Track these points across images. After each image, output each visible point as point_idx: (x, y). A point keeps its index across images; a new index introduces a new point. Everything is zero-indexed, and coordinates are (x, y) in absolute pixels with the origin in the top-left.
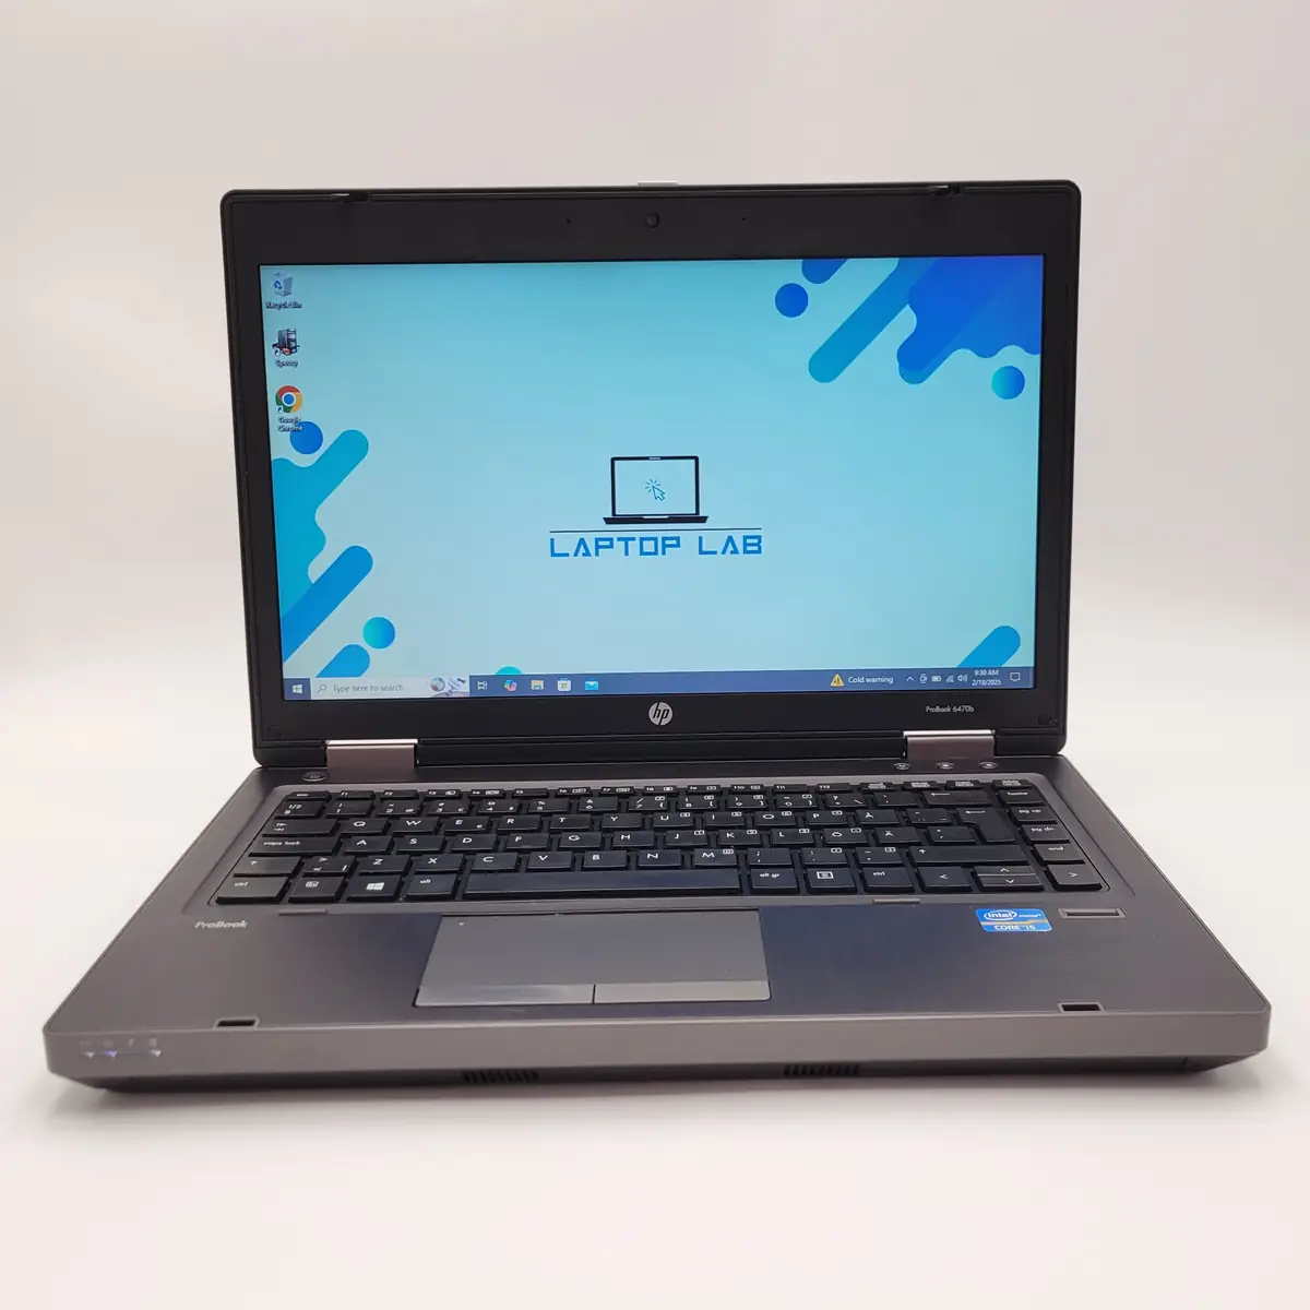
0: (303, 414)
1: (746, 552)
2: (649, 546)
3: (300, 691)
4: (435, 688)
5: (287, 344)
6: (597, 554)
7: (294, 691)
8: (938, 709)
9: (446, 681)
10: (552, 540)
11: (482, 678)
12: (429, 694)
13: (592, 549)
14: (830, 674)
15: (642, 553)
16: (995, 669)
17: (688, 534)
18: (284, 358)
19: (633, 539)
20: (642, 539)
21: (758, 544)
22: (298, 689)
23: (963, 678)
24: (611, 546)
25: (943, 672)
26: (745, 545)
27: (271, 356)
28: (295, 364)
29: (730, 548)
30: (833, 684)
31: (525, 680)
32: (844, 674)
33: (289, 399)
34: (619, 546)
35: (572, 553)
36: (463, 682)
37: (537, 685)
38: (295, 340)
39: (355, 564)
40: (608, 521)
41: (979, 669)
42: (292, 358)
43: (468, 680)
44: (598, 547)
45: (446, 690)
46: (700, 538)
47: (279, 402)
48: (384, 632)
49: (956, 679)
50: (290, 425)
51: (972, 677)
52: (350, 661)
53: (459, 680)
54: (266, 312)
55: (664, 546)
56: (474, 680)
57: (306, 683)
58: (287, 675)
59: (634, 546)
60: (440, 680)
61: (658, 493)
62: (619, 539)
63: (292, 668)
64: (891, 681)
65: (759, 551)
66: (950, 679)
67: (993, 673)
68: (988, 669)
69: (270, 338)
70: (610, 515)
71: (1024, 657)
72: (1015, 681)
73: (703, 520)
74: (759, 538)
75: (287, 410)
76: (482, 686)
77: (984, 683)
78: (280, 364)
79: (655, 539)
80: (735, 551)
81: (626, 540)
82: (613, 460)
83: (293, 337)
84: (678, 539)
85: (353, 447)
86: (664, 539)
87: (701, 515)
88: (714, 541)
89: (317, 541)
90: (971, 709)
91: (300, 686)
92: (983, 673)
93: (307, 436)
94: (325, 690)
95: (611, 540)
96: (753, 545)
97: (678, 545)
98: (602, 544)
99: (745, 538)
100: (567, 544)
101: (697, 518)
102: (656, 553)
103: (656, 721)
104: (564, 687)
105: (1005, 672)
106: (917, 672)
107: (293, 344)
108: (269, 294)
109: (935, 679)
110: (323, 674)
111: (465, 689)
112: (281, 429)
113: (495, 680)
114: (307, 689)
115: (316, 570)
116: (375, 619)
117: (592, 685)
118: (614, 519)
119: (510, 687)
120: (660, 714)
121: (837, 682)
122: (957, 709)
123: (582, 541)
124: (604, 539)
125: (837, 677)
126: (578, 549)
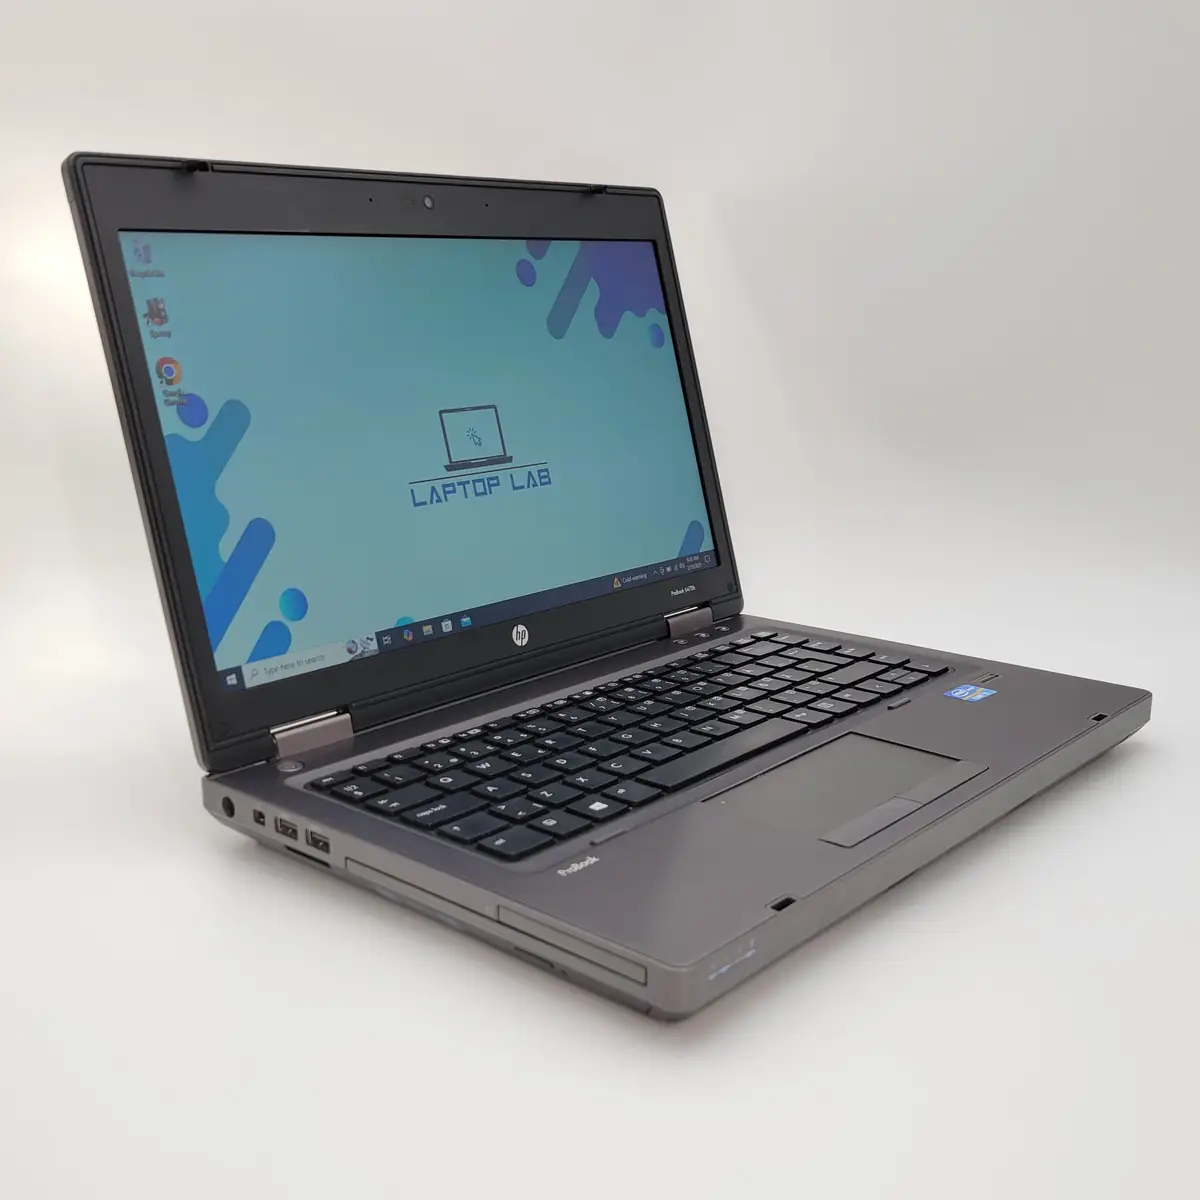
0: (186, 386)
1: (542, 484)
2: (480, 488)
3: (235, 682)
4: (350, 651)
5: (157, 314)
6: (446, 500)
7: (229, 683)
8: (677, 593)
9: (356, 641)
10: (412, 491)
11: (385, 633)
12: (347, 658)
13: (442, 496)
14: (611, 578)
15: (477, 494)
16: (695, 555)
17: (502, 473)
18: (157, 329)
19: (468, 482)
20: (474, 481)
21: (547, 476)
22: (232, 680)
23: (682, 566)
24: (454, 491)
25: (671, 563)
26: (541, 478)
27: (145, 327)
28: (168, 335)
29: (532, 482)
30: (615, 586)
31: (416, 627)
32: (621, 575)
33: (170, 371)
34: (460, 489)
35: (429, 502)
36: (372, 640)
37: (428, 630)
38: (164, 310)
39: (259, 537)
40: (449, 468)
41: (688, 557)
42: (165, 328)
43: (374, 637)
44: (445, 493)
45: (359, 652)
46: (511, 476)
47: (160, 376)
48: (297, 603)
49: (678, 566)
50: (172, 398)
51: (686, 563)
52: (274, 640)
53: (368, 638)
54: (131, 280)
55: (490, 486)
56: (380, 635)
57: (238, 671)
58: (220, 667)
59: (469, 487)
60: (354, 642)
61: (476, 440)
62: (459, 484)
63: (223, 659)
64: (645, 576)
65: (550, 482)
66: (676, 568)
67: (697, 558)
68: (693, 556)
69: (141, 308)
70: (448, 463)
72: (706, 561)
73: (510, 459)
74: (547, 470)
75: (170, 382)
76: (387, 640)
77: (693, 567)
78: (154, 335)
79: (482, 481)
80: (537, 485)
81: (463, 484)
82: (441, 413)
83: (161, 306)
84: (497, 478)
85: (236, 417)
86: (488, 479)
87: (508, 455)
88: (521, 478)
89: (222, 519)
90: (694, 588)
91: (234, 676)
92: (691, 559)
93: (192, 409)
94: (257, 675)
95: (453, 485)
96: (544, 478)
97: (498, 484)
98: (449, 490)
99: (539, 472)
100: (423, 493)
101: (505, 459)
102: (485, 493)
103: (518, 643)
104: (447, 626)
105: (701, 555)
106: (656, 566)
107: (163, 314)
108: (131, 262)
109: (669, 569)
110: (253, 658)
111: (374, 646)
112: (168, 403)
113: (396, 632)
114: (240, 678)
115: (227, 547)
116: (286, 591)
117: (466, 620)
118: (452, 467)
119: (408, 636)
120: (520, 636)
121: (617, 585)
122: (687, 590)
123: (433, 488)
124: (448, 485)
125: (616, 579)
126: (432, 497)
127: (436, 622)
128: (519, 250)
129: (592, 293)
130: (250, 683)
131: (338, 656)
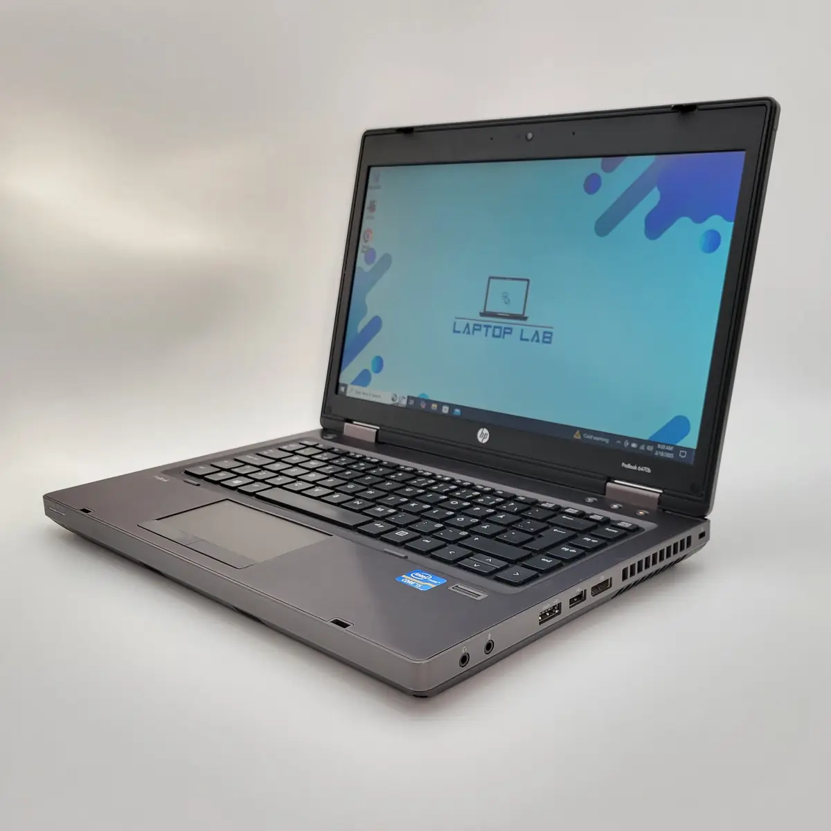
0: (371, 244)
1: (544, 342)
2: (497, 332)
3: (344, 391)
4: (393, 400)
5: (372, 207)
6: (473, 333)
8: (629, 466)
9: (398, 396)
10: (455, 323)
11: (412, 398)
12: (389, 402)
13: (471, 331)
14: (573, 429)
15: (494, 336)
16: (671, 445)
17: (517, 326)
18: (371, 215)
19: (490, 326)
20: (495, 327)
21: (550, 338)
22: (343, 389)
23: (650, 448)
24: (480, 330)
25: (639, 442)
26: (544, 337)
27: (366, 213)
28: (373, 218)
29: (536, 338)
30: (575, 437)
31: (429, 402)
32: (583, 431)
33: (368, 236)
34: (484, 329)
35: (462, 331)
36: (405, 398)
37: (434, 406)
38: (376, 205)
39: (376, 324)
40: (481, 314)
41: (661, 444)
42: (373, 214)
43: (407, 398)
44: (474, 329)
45: (397, 401)
46: (522, 330)
47: (364, 237)
48: (379, 364)
49: (646, 447)
50: (366, 250)
51: (656, 449)
52: (364, 378)
53: (403, 397)
54: (369, 191)
55: (505, 333)
56: (409, 398)
57: (346, 386)
58: (340, 381)
59: (490, 330)
60: (396, 395)
61: (507, 301)
62: (485, 326)
63: (342, 378)
64: (607, 441)
65: (549, 342)
66: (642, 448)
67: (671, 448)
68: (666, 445)
70: (482, 311)
71: (691, 441)
72: (683, 456)
73: (525, 319)
74: (551, 333)
75: (367, 242)
76: (412, 403)
77: (662, 454)
78: (369, 217)
79: (500, 328)
80: (538, 341)
81: (488, 327)
82: (490, 278)
84: (511, 329)
85: (387, 260)
86: (505, 328)
87: (526, 315)
88: (529, 334)
89: (364, 311)
90: (649, 470)
92: (663, 447)
94: (352, 392)
95: (480, 326)
96: (547, 338)
97: (510, 333)
98: (477, 328)
99: (545, 333)
100: (461, 326)
101: (522, 318)
102: (499, 336)
103: (480, 440)
104: (445, 410)
105: (677, 449)
106: (623, 438)
108: (372, 181)
109: (634, 445)
110: (354, 383)
111: (404, 402)
112: (363, 252)
113: (417, 400)
114: (346, 390)
115: (361, 327)
116: (377, 356)
117: (457, 411)
118: (484, 314)
119: (423, 406)
120: (483, 436)
121: (577, 436)
122: (640, 469)
123: (468, 325)
124: (478, 325)
125: (578, 432)
126: (465, 330)
127: (440, 404)
128: (594, 165)
129: (652, 199)
130: (348, 394)
131: (387, 400)
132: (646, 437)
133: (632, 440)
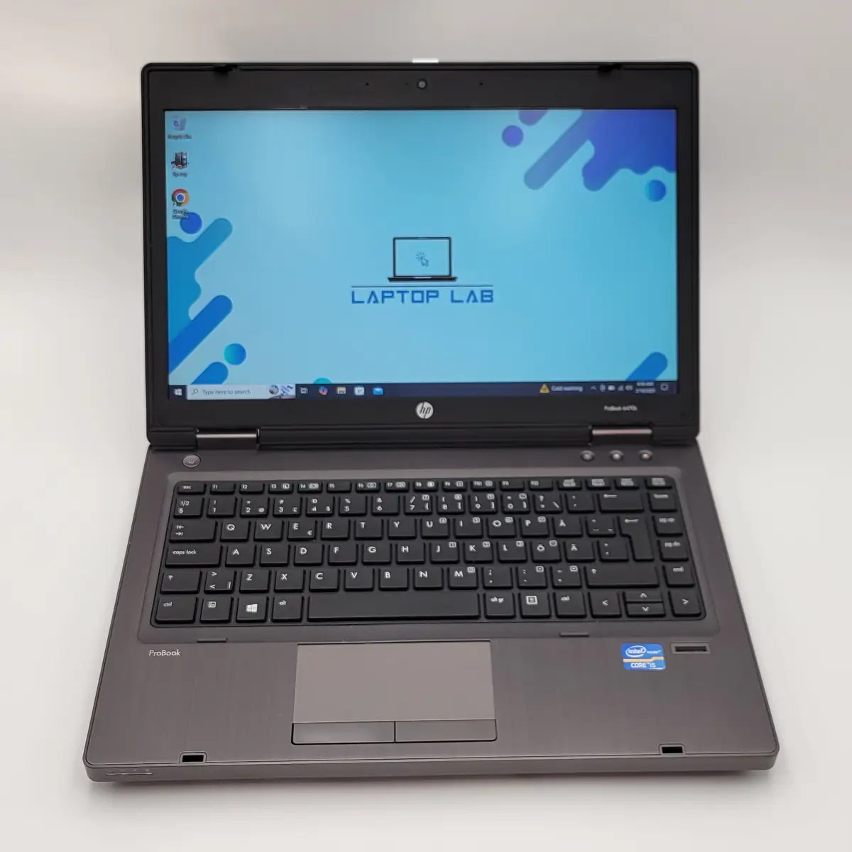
0: (189, 207)
1: (483, 301)
2: (418, 297)
3: (180, 394)
4: (272, 392)
5: (180, 162)
6: (383, 301)
7: (176, 394)
8: (613, 409)
9: (279, 387)
10: (353, 293)
11: (304, 386)
12: (268, 396)
13: (380, 298)
14: (539, 384)
15: (413, 301)
16: (649, 381)
17: (444, 289)
18: (178, 171)
19: (407, 292)
20: (413, 292)
21: (491, 296)
22: (178, 392)
23: (629, 388)
24: (392, 297)
25: (617, 384)
26: (482, 296)
27: (170, 169)
28: (185, 175)
29: (472, 298)
30: (542, 391)
31: (332, 387)
32: (549, 384)
33: (180, 197)
34: (398, 296)
35: (366, 302)
36: (291, 388)
37: (341, 390)
38: (186, 159)
39: (220, 307)
40: (391, 280)
41: (641, 381)
42: (183, 170)
43: (294, 387)
44: (383, 297)
45: (280, 392)
46: (452, 292)
47: (173, 199)
48: (238, 354)
49: (625, 387)
50: (179, 215)
51: (635, 387)
52: (215, 373)
53: (289, 387)
54: (167, 141)
55: (429, 297)
56: (298, 387)
57: (184, 388)
58: (171, 383)
59: (408, 297)
60: (276, 387)
61: (424, 262)
62: (398, 292)
63: (174, 378)
64: (580, 389)
65: (491, 301)
66: (621, 388)
67: (649, 384)
68: (646, 382)
69: (170, 157)
70: (392, 276)
71: (670, 373)
72: (664, 388)
73: (453, 279)
74: (491, 291)
75: (179, 204)
76: (304, 391)
77: (643, 391)
78: (175, 174)
79: (422, 292)
80: (475, 301)
81: (403, 292)
82: (395, 239)
83: (185, 157)
84: (437, 292)
85: (221, 229)
86: (428, 292)
87: (454, 275)
88: (461, 294)
89: (196, 291)
90: (634, 408)
91: (180, 390)
92: (643, 384)
93: (191, 222)
94: (197, 393)
95: (392, 292)
96: (487, 296)
97: (437, 296)
98: (387, 295)
99: (482, 292)
100: (362, 295)
101: (450, 278)
102: (422, 301)
103: (421, 416)
104: (359, 391)
105: (657, 384)
106: (598, 384)
107: (185, 162)
108: (169, 128)
109: (611, 388)
110: (196, 382)
111: (292, 393)
112: (175, 217)
113: (313, 388)
114: (184, 392)
115: (194, 311)
116: (232, 345)
117: (378, 390)
118: (395, 279)
119: (323, 392)
120: (425, 411)
121: (544, 390)
122: (625, 408)
123: (373, 293)
124: (388, 292)
125: (544, 386)
126: (370, 298)
127: (351, 387)
128: (511, 117)
129: (587, 151)
130: (190, 396)
131: (260, 392)
132: (623, 378)
133: (607, 383)
